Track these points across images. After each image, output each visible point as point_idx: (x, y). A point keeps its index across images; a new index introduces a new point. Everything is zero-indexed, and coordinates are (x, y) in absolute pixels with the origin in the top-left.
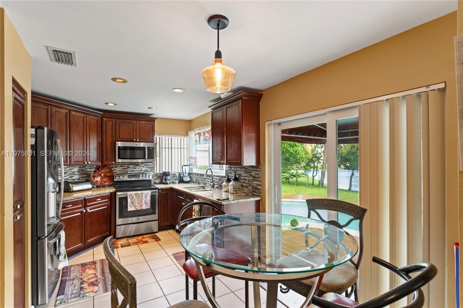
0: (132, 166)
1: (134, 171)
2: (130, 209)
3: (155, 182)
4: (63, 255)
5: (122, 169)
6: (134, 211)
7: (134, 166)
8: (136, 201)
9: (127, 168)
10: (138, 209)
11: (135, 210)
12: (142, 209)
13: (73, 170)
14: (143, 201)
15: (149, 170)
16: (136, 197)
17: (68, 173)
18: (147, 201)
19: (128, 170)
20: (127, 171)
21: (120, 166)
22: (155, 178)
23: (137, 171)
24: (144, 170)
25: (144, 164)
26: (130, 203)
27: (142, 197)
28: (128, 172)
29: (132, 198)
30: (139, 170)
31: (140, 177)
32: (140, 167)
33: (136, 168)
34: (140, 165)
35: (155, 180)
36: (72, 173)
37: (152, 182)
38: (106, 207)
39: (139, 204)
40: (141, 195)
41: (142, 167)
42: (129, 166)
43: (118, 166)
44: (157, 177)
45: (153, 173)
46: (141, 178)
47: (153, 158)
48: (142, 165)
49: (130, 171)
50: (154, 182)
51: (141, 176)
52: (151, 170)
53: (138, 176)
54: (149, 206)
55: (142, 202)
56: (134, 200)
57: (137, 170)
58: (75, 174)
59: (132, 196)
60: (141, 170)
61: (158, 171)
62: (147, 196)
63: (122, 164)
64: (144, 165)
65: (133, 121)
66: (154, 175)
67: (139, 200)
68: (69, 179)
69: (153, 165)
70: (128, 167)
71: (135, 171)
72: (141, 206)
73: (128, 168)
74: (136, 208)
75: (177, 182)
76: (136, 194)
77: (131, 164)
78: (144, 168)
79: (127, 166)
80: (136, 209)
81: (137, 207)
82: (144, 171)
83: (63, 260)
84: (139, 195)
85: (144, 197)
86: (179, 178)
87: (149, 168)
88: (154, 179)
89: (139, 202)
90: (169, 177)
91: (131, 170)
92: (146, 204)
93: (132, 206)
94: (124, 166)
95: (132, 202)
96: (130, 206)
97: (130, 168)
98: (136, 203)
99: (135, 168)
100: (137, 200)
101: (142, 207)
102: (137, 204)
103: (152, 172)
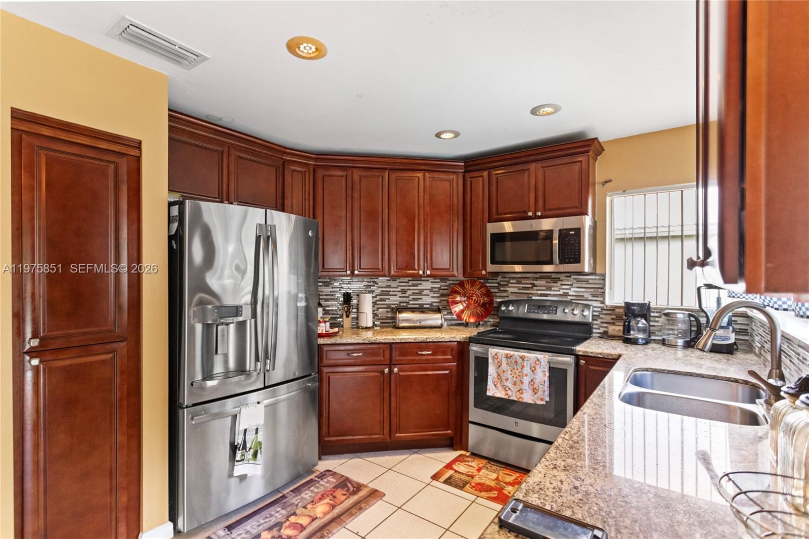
0: (543, 282)
1: (546, 295)
2: (493, 391)
3: (606, 333)
4: (251, 450)
5: (519, 289)
6: (502, 399)
7: (547, 282)
8: (508, 374)
9: (530, 286)
10: (511, 398)
11: (504, 397)
12: (520, 400)
13: (420, 287)
14: (526, 380)
15: (587, 295)
16: (507, 364)
17: (409, 292)
18: (537, 381)
19: (532, 292)
20: (531, 296)
21: (515, 281)
22: (608, 318)
23: (554, 295)
24: (574, 294)
25: (574, 279)
26: (495, 375)
27: (523, 367)
28: (534, 298)
29: (500, 366)
30: (561, 292)
31: (556, 313)
32: (562, 285)
33: (553, 289)
34: (562, 281)
35: (605, 325)
36: (417, 291)
37: (594, 331)
38: (448, 372)
39: (515, 384)
40: (520, 361)
41: (568, 287)
42: (534, 282)
43: (511, 281)
44: (614, 317)
45: (602, 305)
46: (559, 316)
47: (579, 262)
48: (568, 280)
49: (538, 296)
50: (602, 330)
51: (559, 310)
52: (593, 297)
53: (553, 310)
54: (542, 400)
55: (522, 383)
56: (504, 372)
57: (555, 293)
58: (423, 293)
59: (499, 360)
60: (566, 295)
61: (616, 297)
62: (538, 367)
63: (520, 278)
64: (575, 281)
65: (525, 167)
66: (604, 312)
67: (515, 373)
68: (411, 302)
69: (602, 282)
70: (534, 285)
71: (550, 295)
72: (519, 391)
73: (532, 288)
74: (507, 394)
75: (680, 342)
76: (508, 357)
77: (541, 278)
78: (572, 289)
79: (531, 282)
80: (507, 397)
81: (509, 392)
82: (573, 298)
83: (250, 459)
84: (516, 362)
85: (527, 370)
86: (694, 329)
87: (588, 290)
88: (602, 322)
89: (515, 379)
90: (644, 321)
91: (539, 292)
92: (535, 391)
93: (499, 385)
94: (523, 282)
95: (499, 375)
96: (495, 385)
97: (536, 286)
98: (507, 380)
99: (549, 289)
100: (510, 372)
101: (521, 396)
102: (509, 384)
103: (597, 301)
